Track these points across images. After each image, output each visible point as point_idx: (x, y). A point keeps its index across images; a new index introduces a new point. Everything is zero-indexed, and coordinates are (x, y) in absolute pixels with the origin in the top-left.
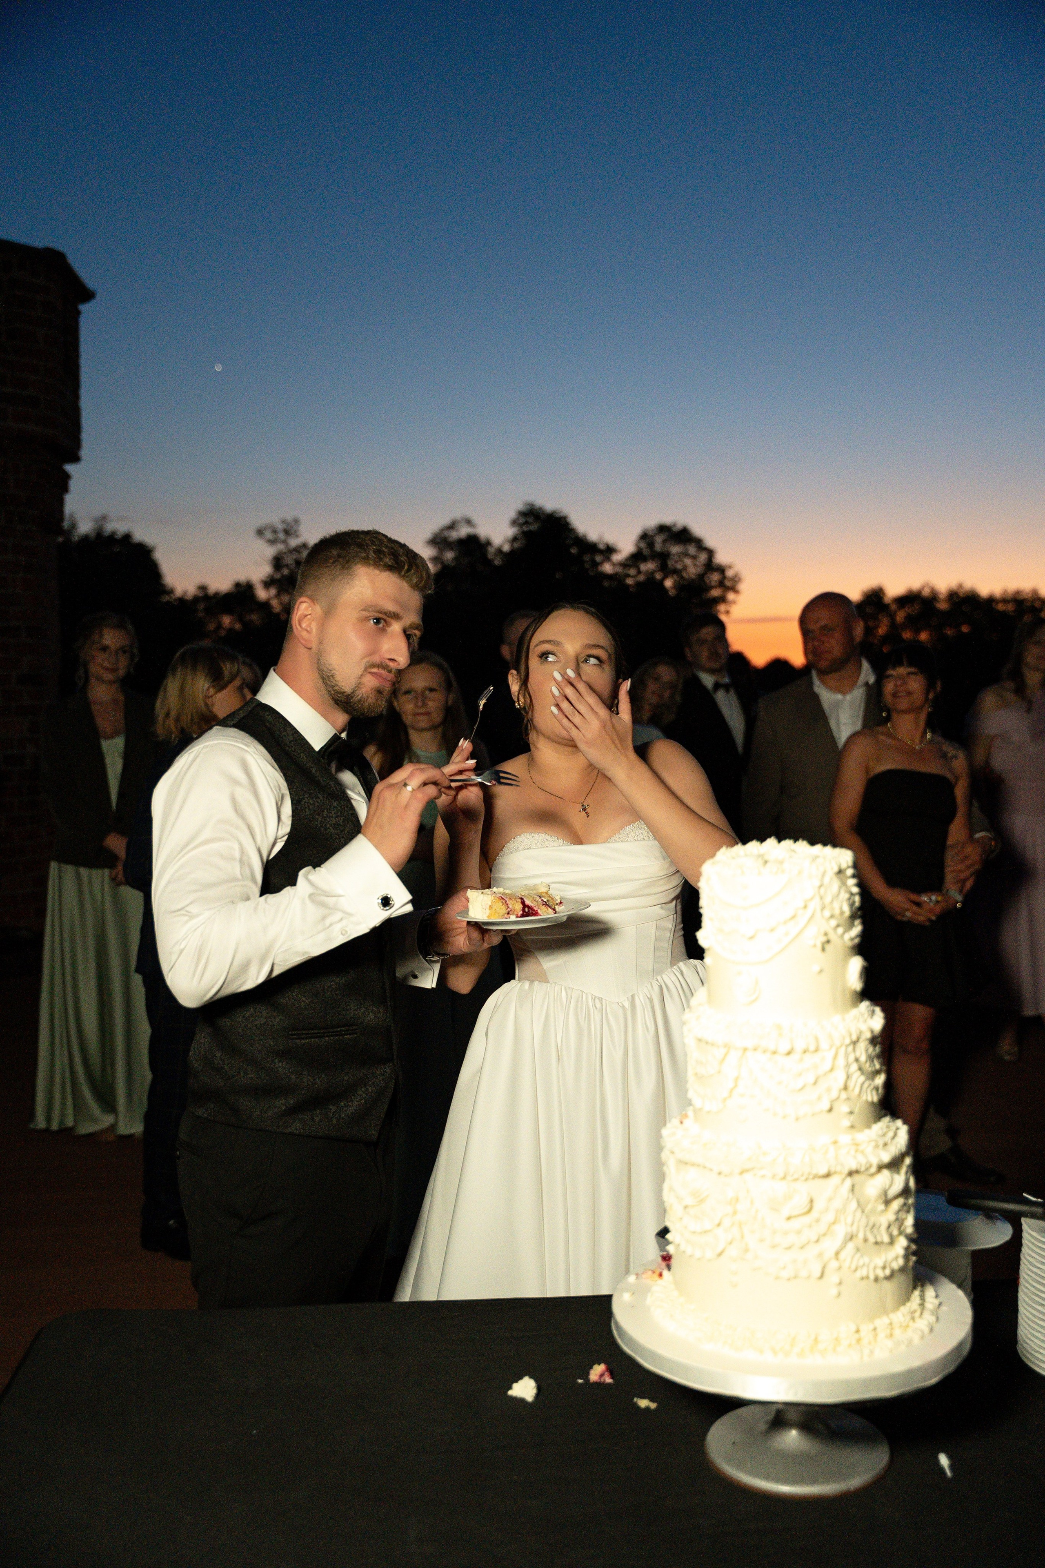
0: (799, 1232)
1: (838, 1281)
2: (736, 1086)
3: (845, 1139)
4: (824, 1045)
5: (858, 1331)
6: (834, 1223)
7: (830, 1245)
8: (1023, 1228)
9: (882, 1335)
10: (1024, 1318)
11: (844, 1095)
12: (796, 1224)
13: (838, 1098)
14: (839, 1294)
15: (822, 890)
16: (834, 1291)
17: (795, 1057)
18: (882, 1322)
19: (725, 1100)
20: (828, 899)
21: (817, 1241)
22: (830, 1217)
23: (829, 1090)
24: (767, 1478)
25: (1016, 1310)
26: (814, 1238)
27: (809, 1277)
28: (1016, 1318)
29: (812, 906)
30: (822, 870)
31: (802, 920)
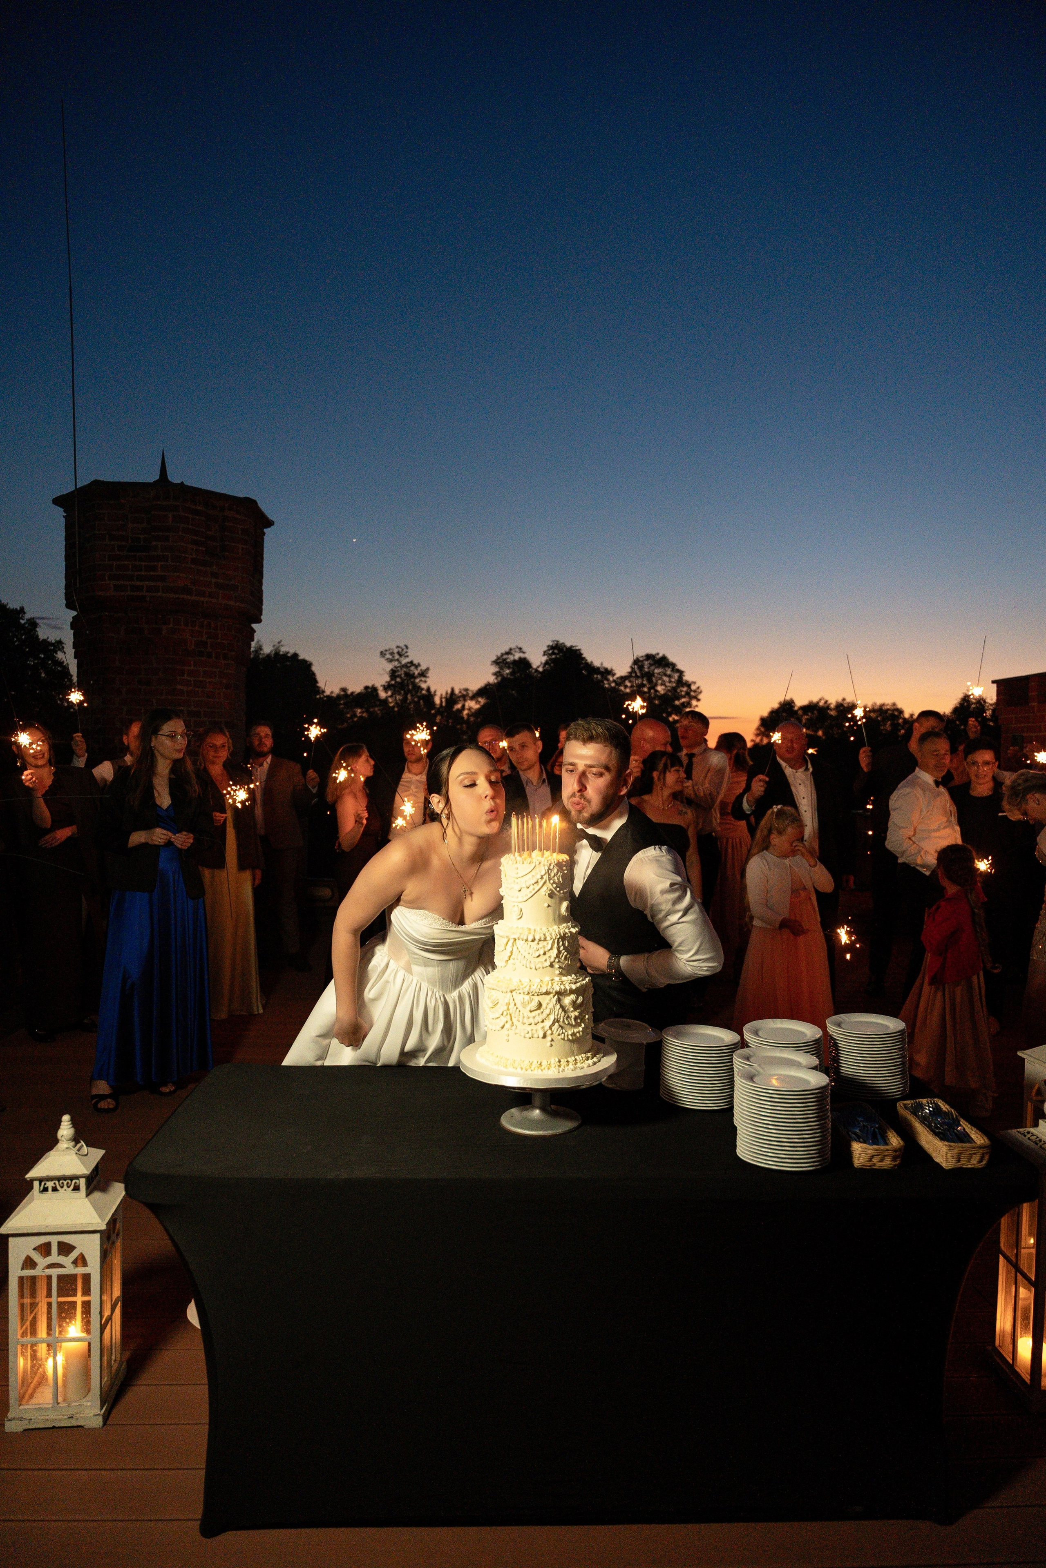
0: (534, 1017)
1: (550, 1039)
2: (512, 955)
3: (557, 979)
4: (548, 938)
5: (560, 1061)
6: (550, 1014)
7: (548, 1023)
11: (557, 960)
12: (534, 1014)
13: (554, 961)
14: (552, 1045)
15: (550, 871)
16: (549, 1044)
17: (536, 942)
18: (571, 1059)
20: (552, 875)
21: (543, 1022)
22: (547, 1011)
23: (550, 957)
24: (522, 1128)
26: (540, 1020)
27: (538, 1037)
29: (545, 877)
30: (549, 862)
31: (541, 883)
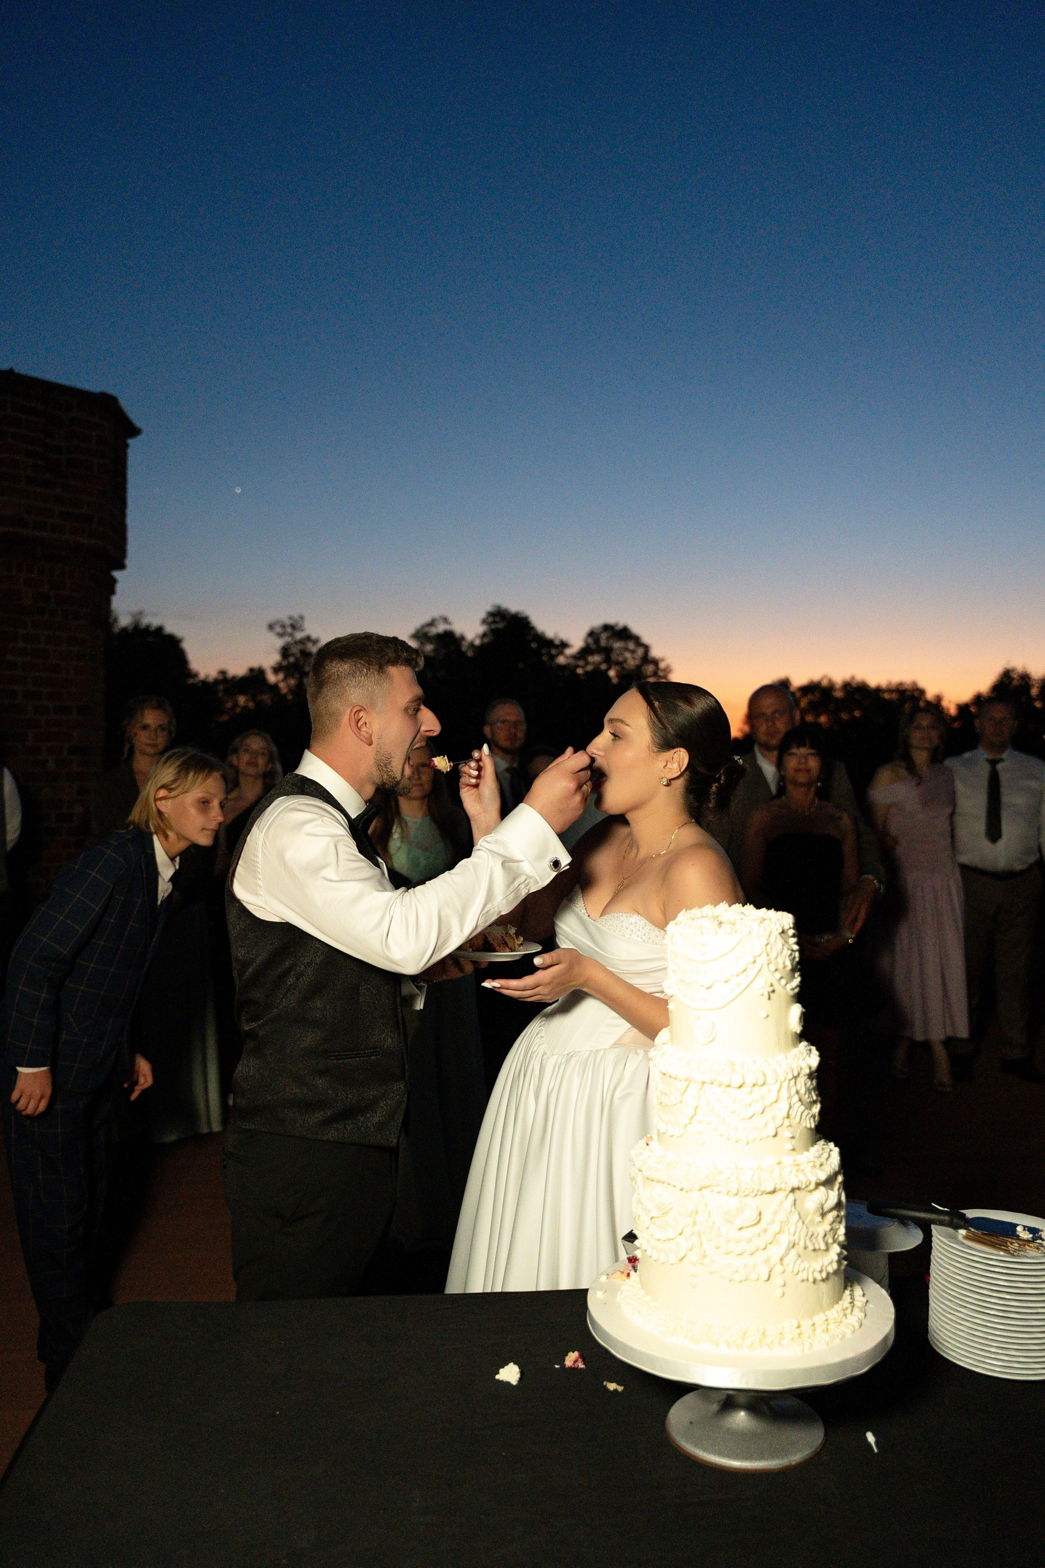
0: (750, 1241)
1: (782, 1283)
2: (695, 1114)
3: (788, 1160)
4: (770, 1080)
5: (799, 1326)
6: (779, 1233)
7: (776, 1252)
8: (933, 1233)
9: (819, 1330)
10: (935, 1311)
11: (787, 1123)
12: (746, 1233)
13: (782, 1126)
14: (783, 1295)
15: (769, 947)
16: (779, 1292)
17: (746, 1089)
18: (819, 1318)
19: (686, 1125)
20: (773, 955)
21: (765, 1248)
22: (775, 1228)
23: (774, 1118)
24: (721, 1454)
25: (928, 1305)
26: (762, 1246)
27: (757, 1280)
28: (928, 1311)
29: (760, 961)
30: (768, 930)
31: (752, 973)
